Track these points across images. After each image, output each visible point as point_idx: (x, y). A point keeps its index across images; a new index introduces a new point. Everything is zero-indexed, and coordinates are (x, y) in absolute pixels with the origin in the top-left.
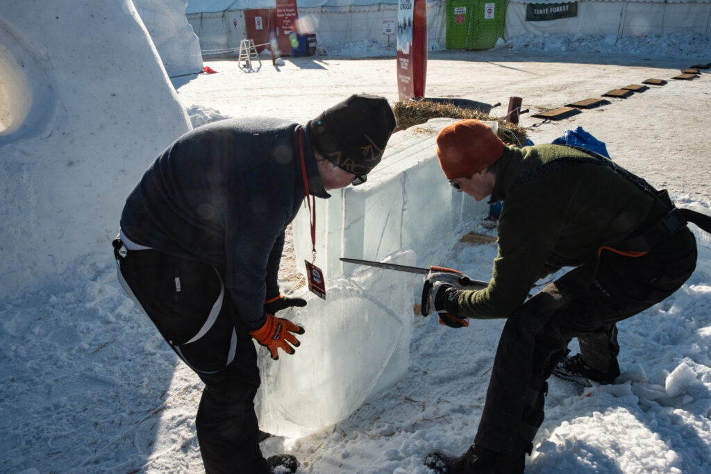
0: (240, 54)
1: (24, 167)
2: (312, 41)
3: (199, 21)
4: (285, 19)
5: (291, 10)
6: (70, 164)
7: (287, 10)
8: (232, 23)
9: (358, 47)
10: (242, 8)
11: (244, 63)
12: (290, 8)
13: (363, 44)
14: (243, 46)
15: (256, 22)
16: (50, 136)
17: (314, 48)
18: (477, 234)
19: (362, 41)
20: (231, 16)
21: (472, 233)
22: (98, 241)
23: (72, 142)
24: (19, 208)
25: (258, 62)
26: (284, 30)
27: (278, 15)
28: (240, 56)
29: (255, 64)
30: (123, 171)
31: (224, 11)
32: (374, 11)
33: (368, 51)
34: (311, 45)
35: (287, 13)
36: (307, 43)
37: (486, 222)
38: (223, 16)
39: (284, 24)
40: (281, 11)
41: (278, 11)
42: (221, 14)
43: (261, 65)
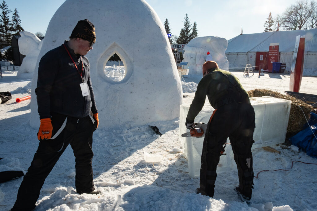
0: (245, 70)
1: (118, 91)
2: (283, 67)
3: (236, 55)
4: (272, 57)
5: (275, 53)
6: (131, 93)
7: (274, 53)
8: (250, 57)
9: (308, 71)
10: (255, 51)
11: (246, 73)
12: (275, 52)
13: (311, 70)
14: (247, 66)
15: (261, 57)
16: (128, 84)
17: (284, 70)
18: (271, 148)
19: (311, 68)
20: (250, 54)
21: (269, 147)
22: (134, 118)
23: (133, 86)
24: (114, 103)
25: (252, 73)
26: (271, 61)
27: (269, 55)
28: (245, 71)
29: (251, 74)
30: (147, 98)
31: (247, 52)
32: (312, 55)
33: (313, 73)
34: (283, 68)
35: (274, 54)
36: (281, 67)
37: (283, 145)
38: (247, 54)
39: (271, 59)
40: (271, 53)
41: (270, 53)
42: (246, 53)
43: (254, 75)
